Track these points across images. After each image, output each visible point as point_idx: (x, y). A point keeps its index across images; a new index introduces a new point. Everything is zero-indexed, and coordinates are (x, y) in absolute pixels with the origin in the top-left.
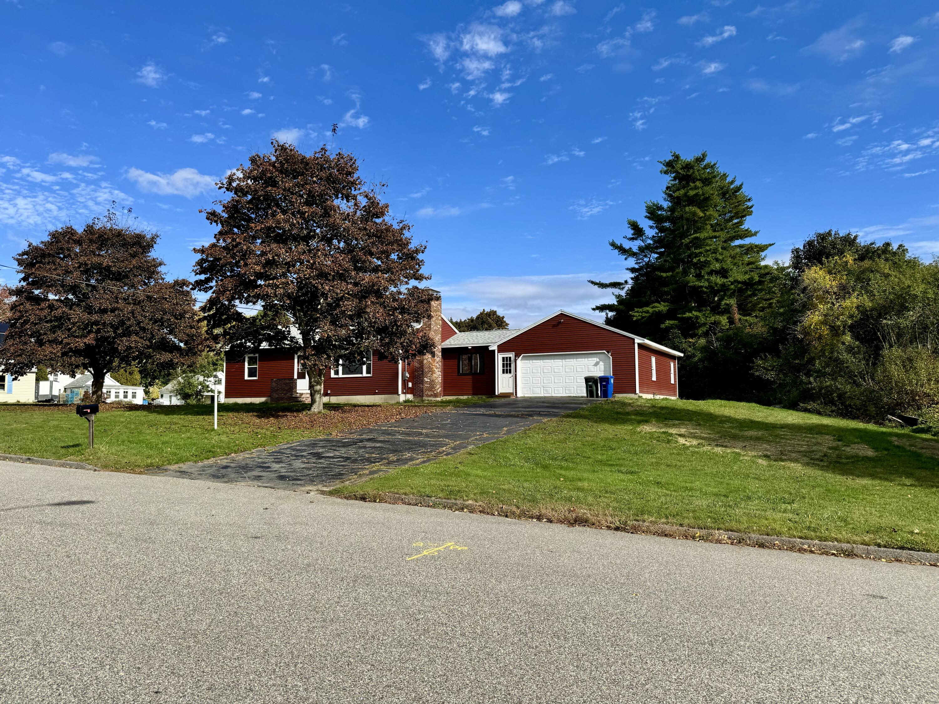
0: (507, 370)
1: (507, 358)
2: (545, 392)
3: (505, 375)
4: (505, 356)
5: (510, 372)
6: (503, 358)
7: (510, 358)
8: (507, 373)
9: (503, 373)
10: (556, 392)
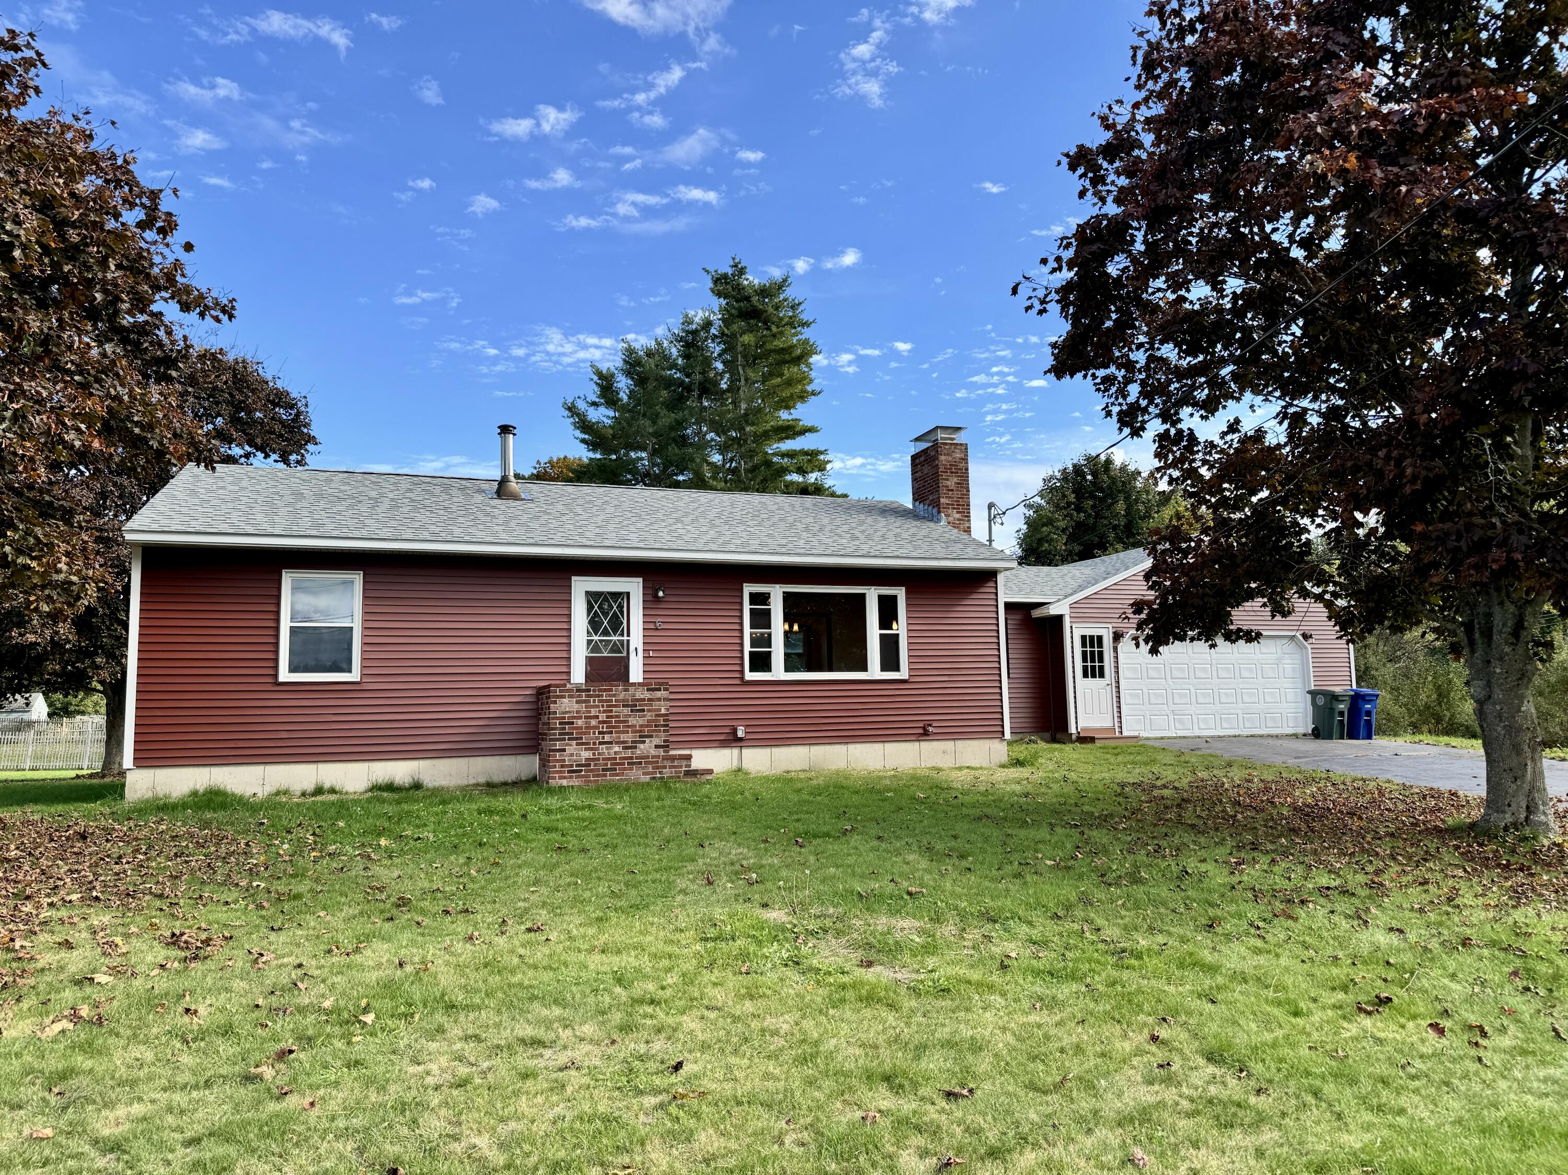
0: (1094, 670)
1: (1092, 637)
2: (1178, 726)
3: (1090, 680)
4: (1088, 632)
5: (1102, 675)
6: (1084, 638)
7: (1101, 638)
8: (1094, 676)
9: (1085, 675)
10: (1202, 725)
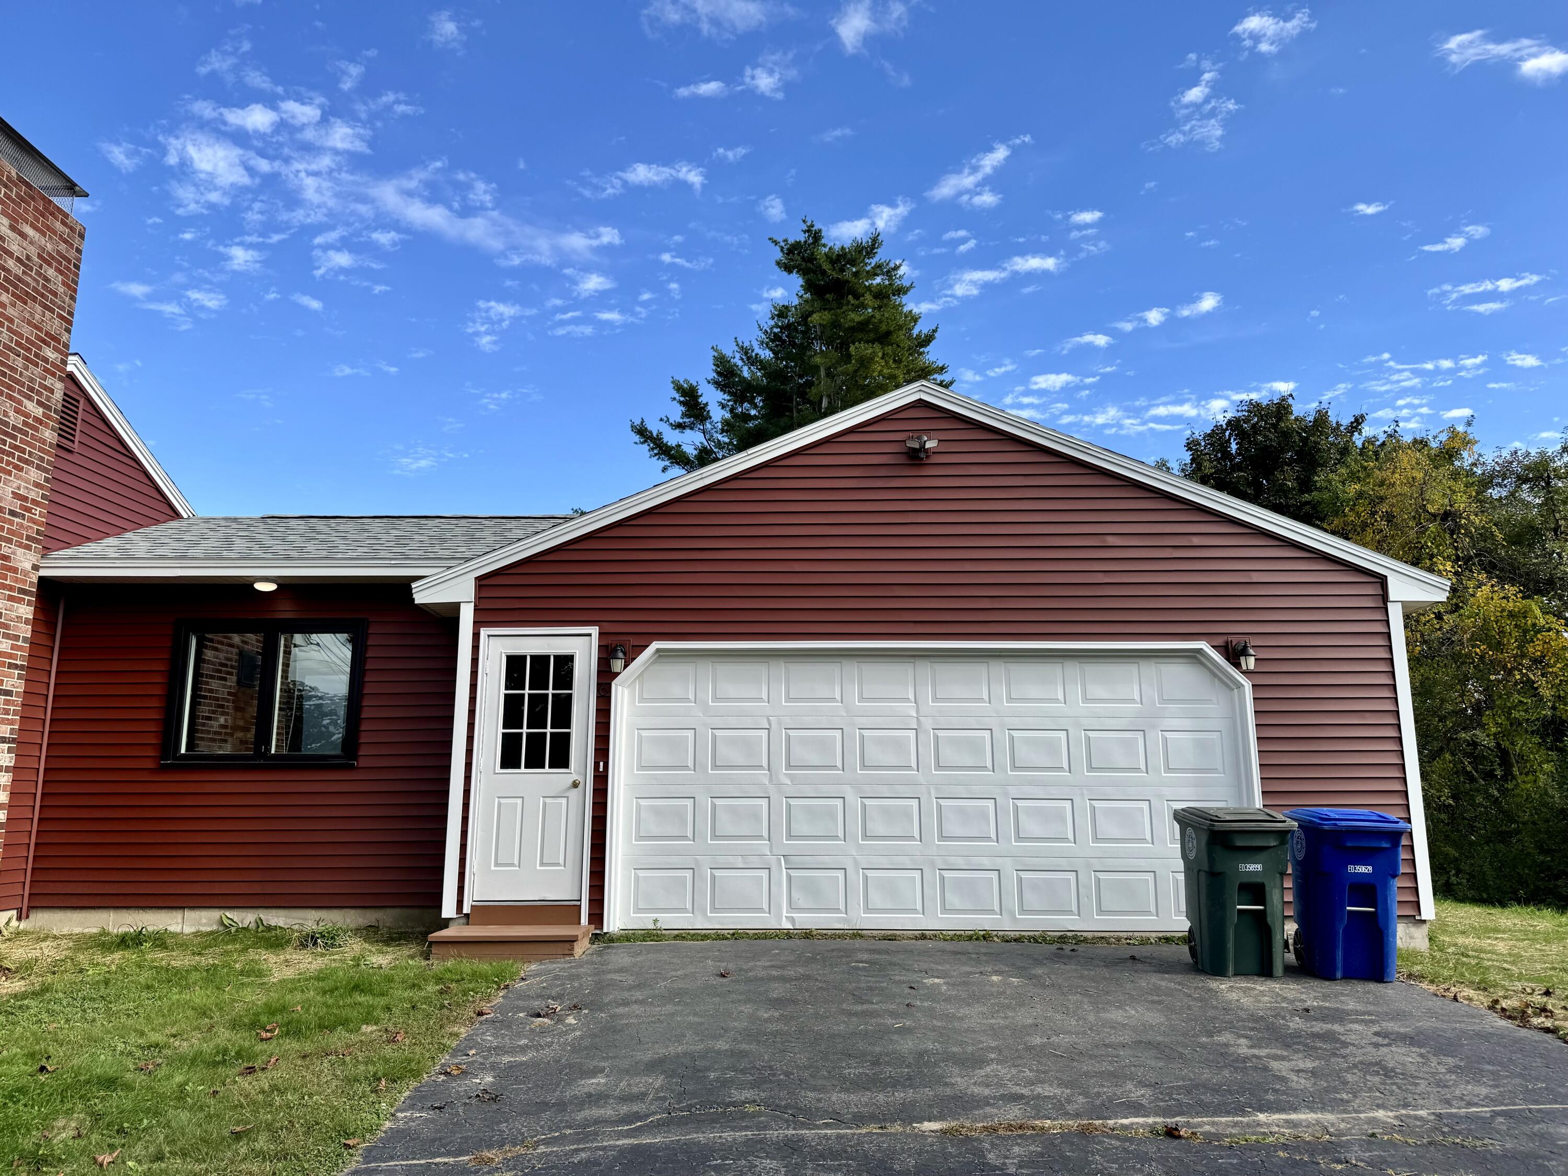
1: (540, 661)
2: (800, 899)
3: (524, 776)
4: (530, 647)
5: (561, 760)
6: (515, 664)
7: (565, 662)
8: (535, 762)
9: (509, 759)
10: (876, 899)
